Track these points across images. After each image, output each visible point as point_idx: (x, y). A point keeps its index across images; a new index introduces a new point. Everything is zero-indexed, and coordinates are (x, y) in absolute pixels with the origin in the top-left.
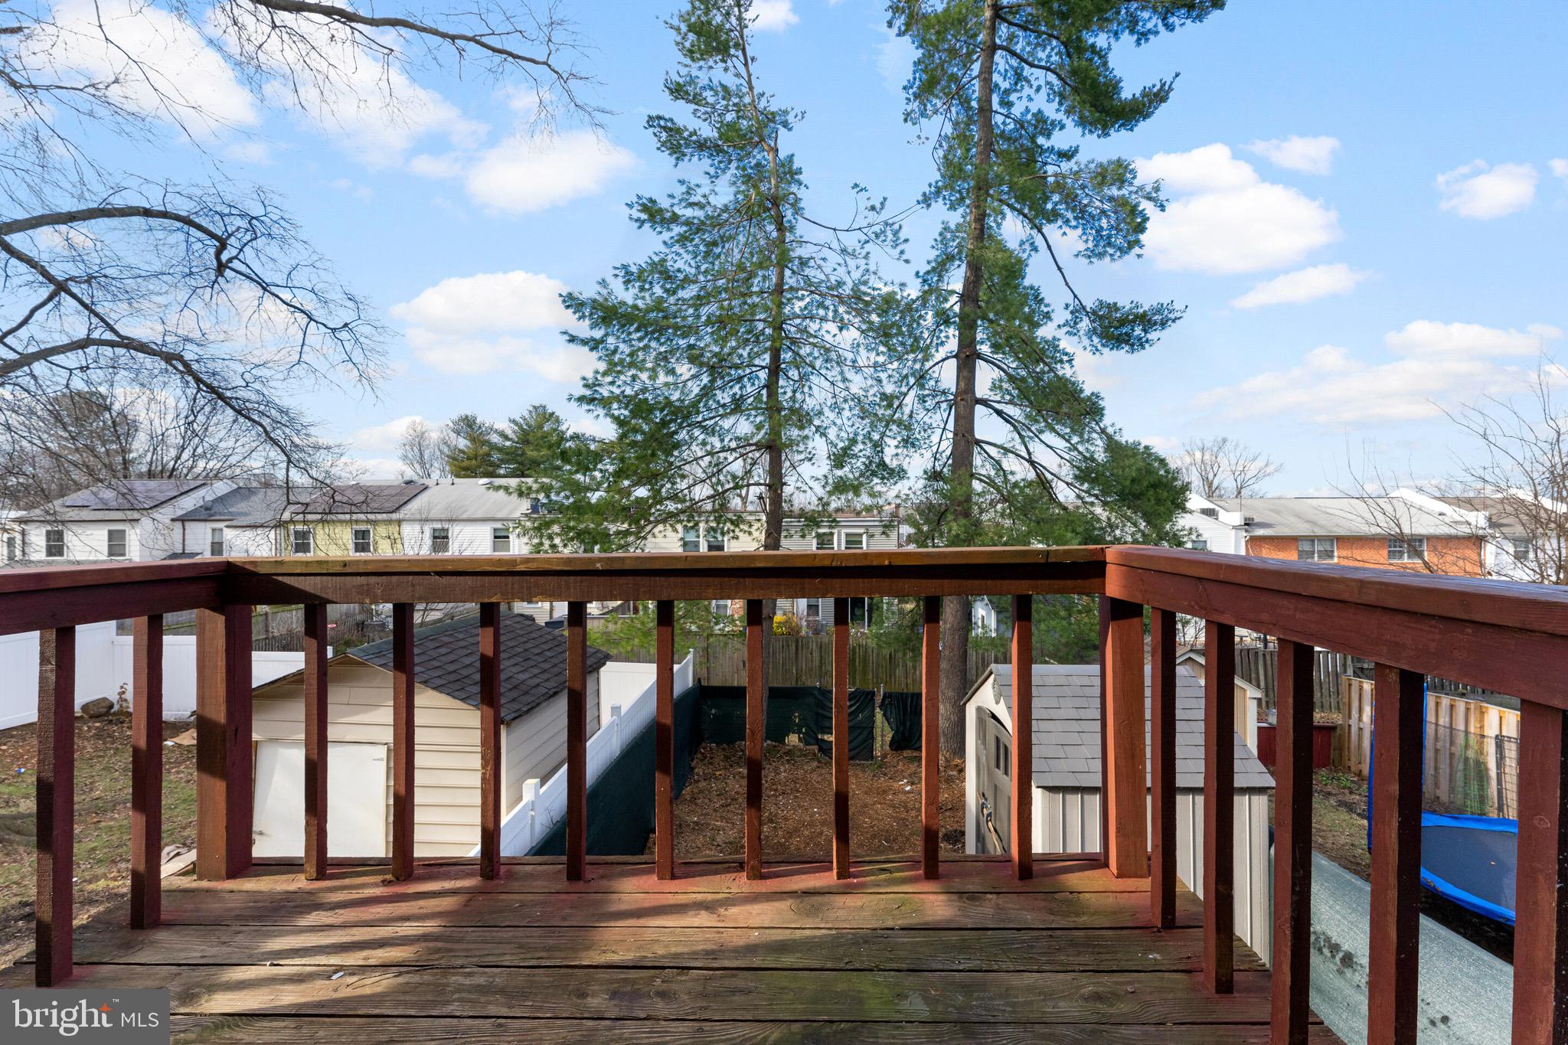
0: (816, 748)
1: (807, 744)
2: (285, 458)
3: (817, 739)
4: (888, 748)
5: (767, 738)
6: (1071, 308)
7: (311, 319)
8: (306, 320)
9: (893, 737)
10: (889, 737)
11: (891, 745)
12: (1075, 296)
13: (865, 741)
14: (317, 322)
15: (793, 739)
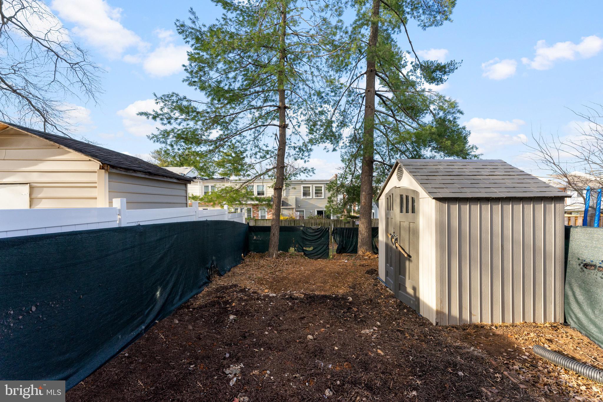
0: (303, 253)
1: (299, 252)
2: (43, 120)
3: (303, 249)
4: (335, 253)
5: (279, 250)
6: (414, 64)
7: (58, 56)
8: (57, 57)
9: (338, 248)
10: (336, 247)
11: (337, 251)
12: (416, 57)
13: (325, 250)
14: (61, 58)
15: (292, 250)
